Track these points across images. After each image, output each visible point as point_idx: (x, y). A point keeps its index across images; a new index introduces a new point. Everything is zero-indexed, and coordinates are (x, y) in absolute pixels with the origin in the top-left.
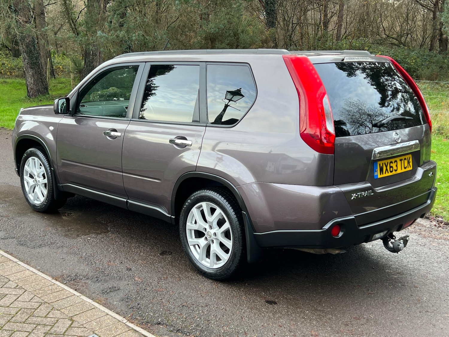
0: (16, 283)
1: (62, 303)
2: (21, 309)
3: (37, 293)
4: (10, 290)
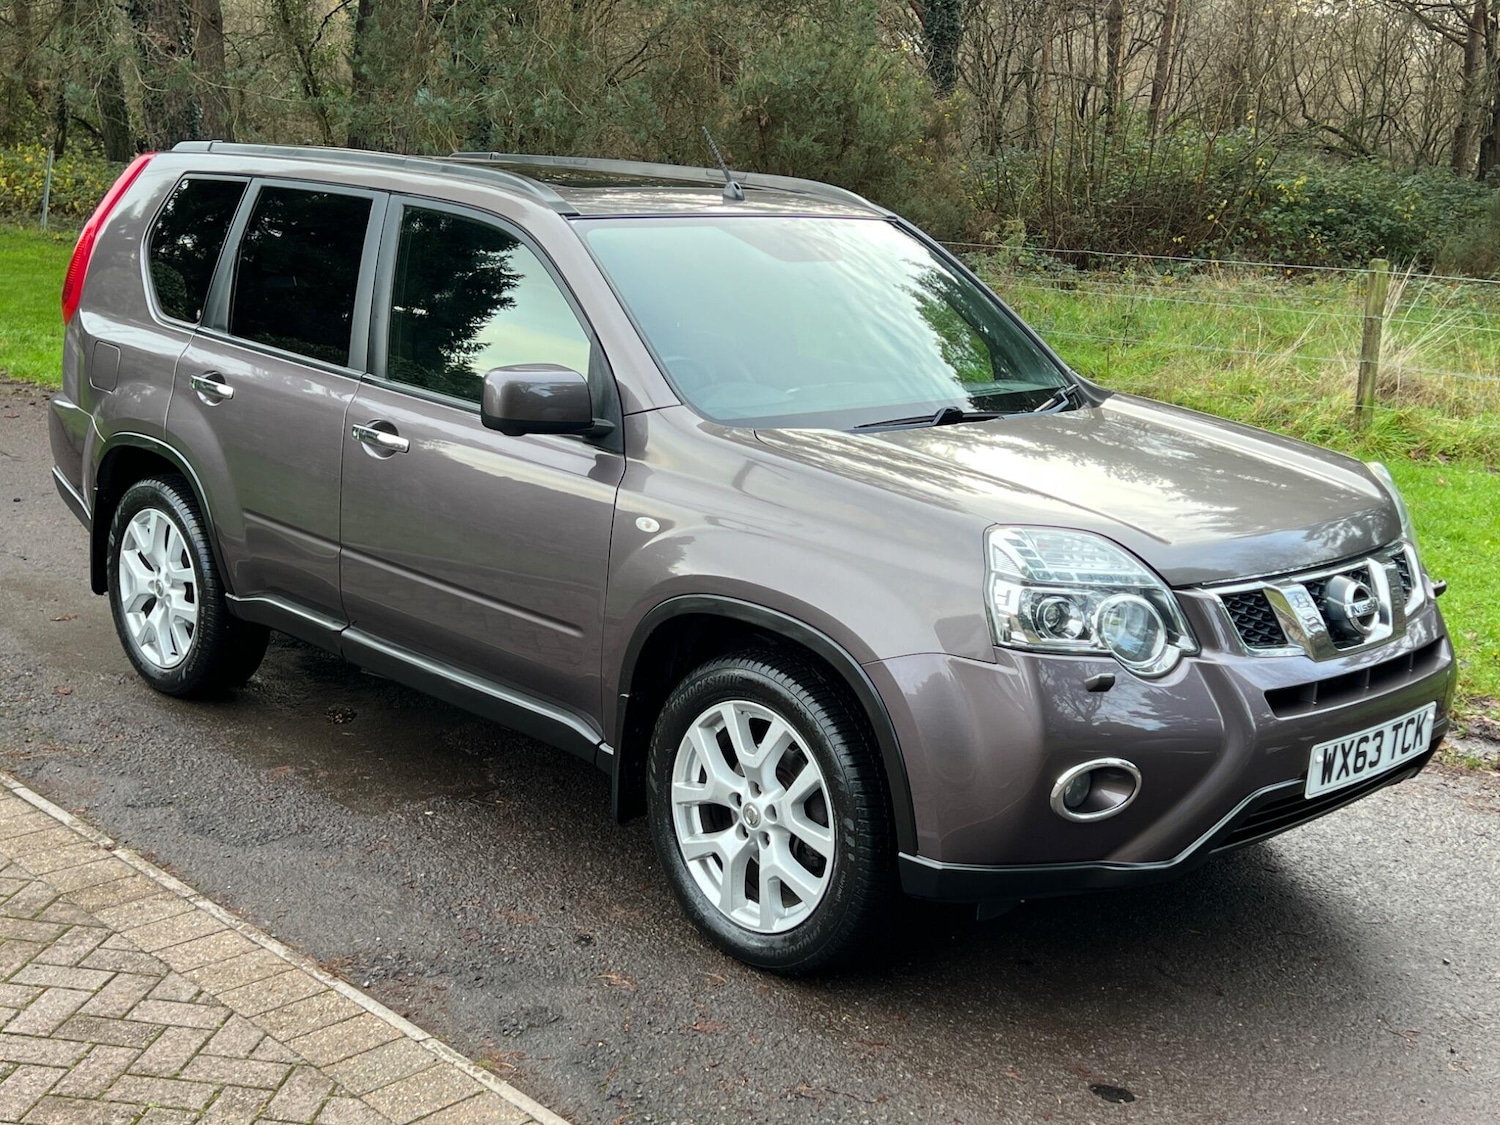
0: (194, 982)
1: (364, 1070)
2: (223, 1086)
3: (271, 1024)
4: (176, 1008)
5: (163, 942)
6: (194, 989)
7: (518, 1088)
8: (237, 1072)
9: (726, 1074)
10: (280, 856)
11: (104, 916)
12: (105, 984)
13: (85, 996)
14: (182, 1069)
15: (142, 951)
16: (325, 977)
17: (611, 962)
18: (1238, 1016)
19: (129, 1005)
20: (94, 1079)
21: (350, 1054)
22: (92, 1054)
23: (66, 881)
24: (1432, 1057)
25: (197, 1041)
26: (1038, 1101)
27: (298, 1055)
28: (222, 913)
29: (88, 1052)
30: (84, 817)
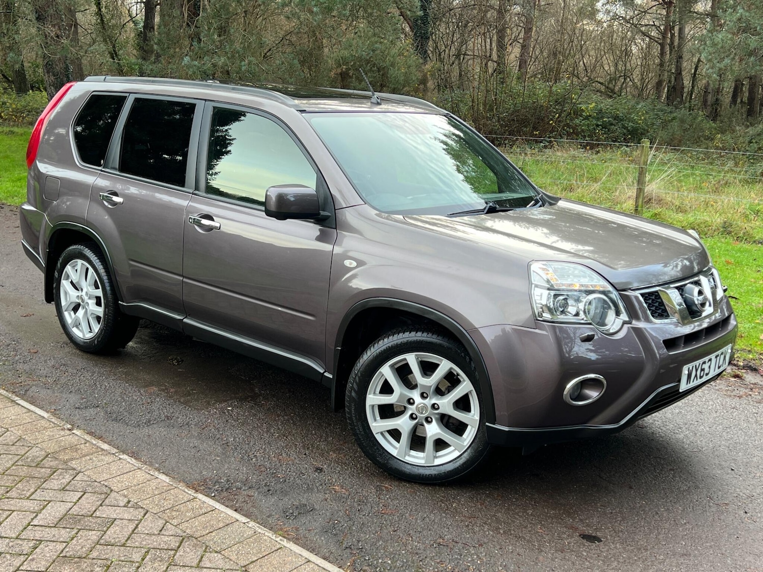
0: (125, 496)
1: (220, 538)
2: (149, 549)
3: (168, 517)
4: (118, 510)
5: (106, 476)
6: (126, 500)
7: (298, 545)
8: (155, 541)
9: (401, 535)
10: (158, 432)
11: (73, 464)
12: (80, 498)
13: (70, 505)
14: (126, 541)
15: (95, 481)
16: (191, 492)
17: (334, 480)
18: (642, 499)
19: (94, 509)
20: (82, 548)
21: (211, 530)
22: (79, 535)
23: (52, 447)
24: (737, 515)
25: (132, 526)
26: (556, 544)
27: (185, 532)
28: (133, 461)
29: (77, 534)
30: (54, 414)
